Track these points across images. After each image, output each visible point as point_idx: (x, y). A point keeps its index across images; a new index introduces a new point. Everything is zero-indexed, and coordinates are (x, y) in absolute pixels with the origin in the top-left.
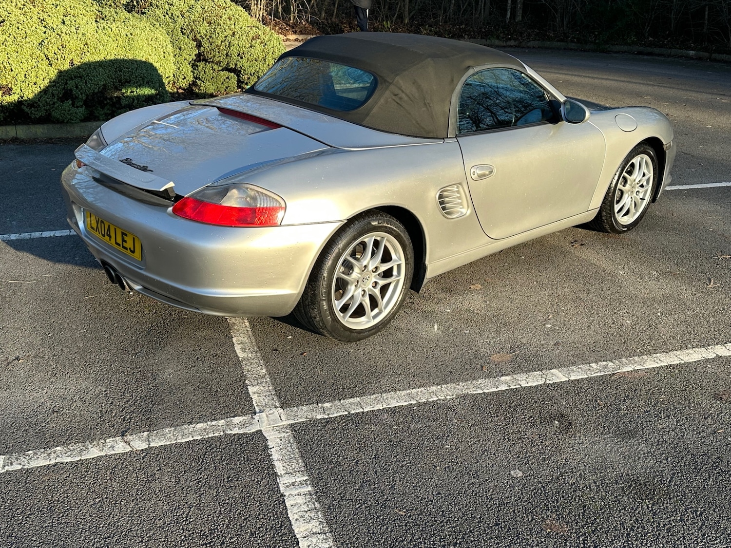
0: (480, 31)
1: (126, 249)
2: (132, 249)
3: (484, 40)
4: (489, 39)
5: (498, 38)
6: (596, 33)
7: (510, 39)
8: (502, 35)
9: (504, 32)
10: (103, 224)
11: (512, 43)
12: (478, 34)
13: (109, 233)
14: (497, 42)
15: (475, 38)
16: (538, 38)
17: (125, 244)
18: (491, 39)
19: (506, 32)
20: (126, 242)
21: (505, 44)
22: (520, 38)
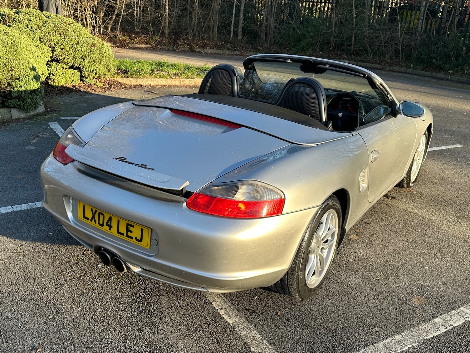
0: (217, 44)
1: (132, 238)
2: (139, 238)
3: (219, 50)
4: (223, 50)
5: (228, 49)
6: (288, 48)
7: (235, 50)
8: (230, 48)
9: (231, 46)
11: (237, 53)
12: (215, 46)
13: (109, 224)
14: (227, 52)
15: (213, 49)
16: (253, 51)
17: (129, 234)
18: (224, 50)
19: (233, 46)
20: (131, 232)
21: (232, 53)
22: (242, 50)
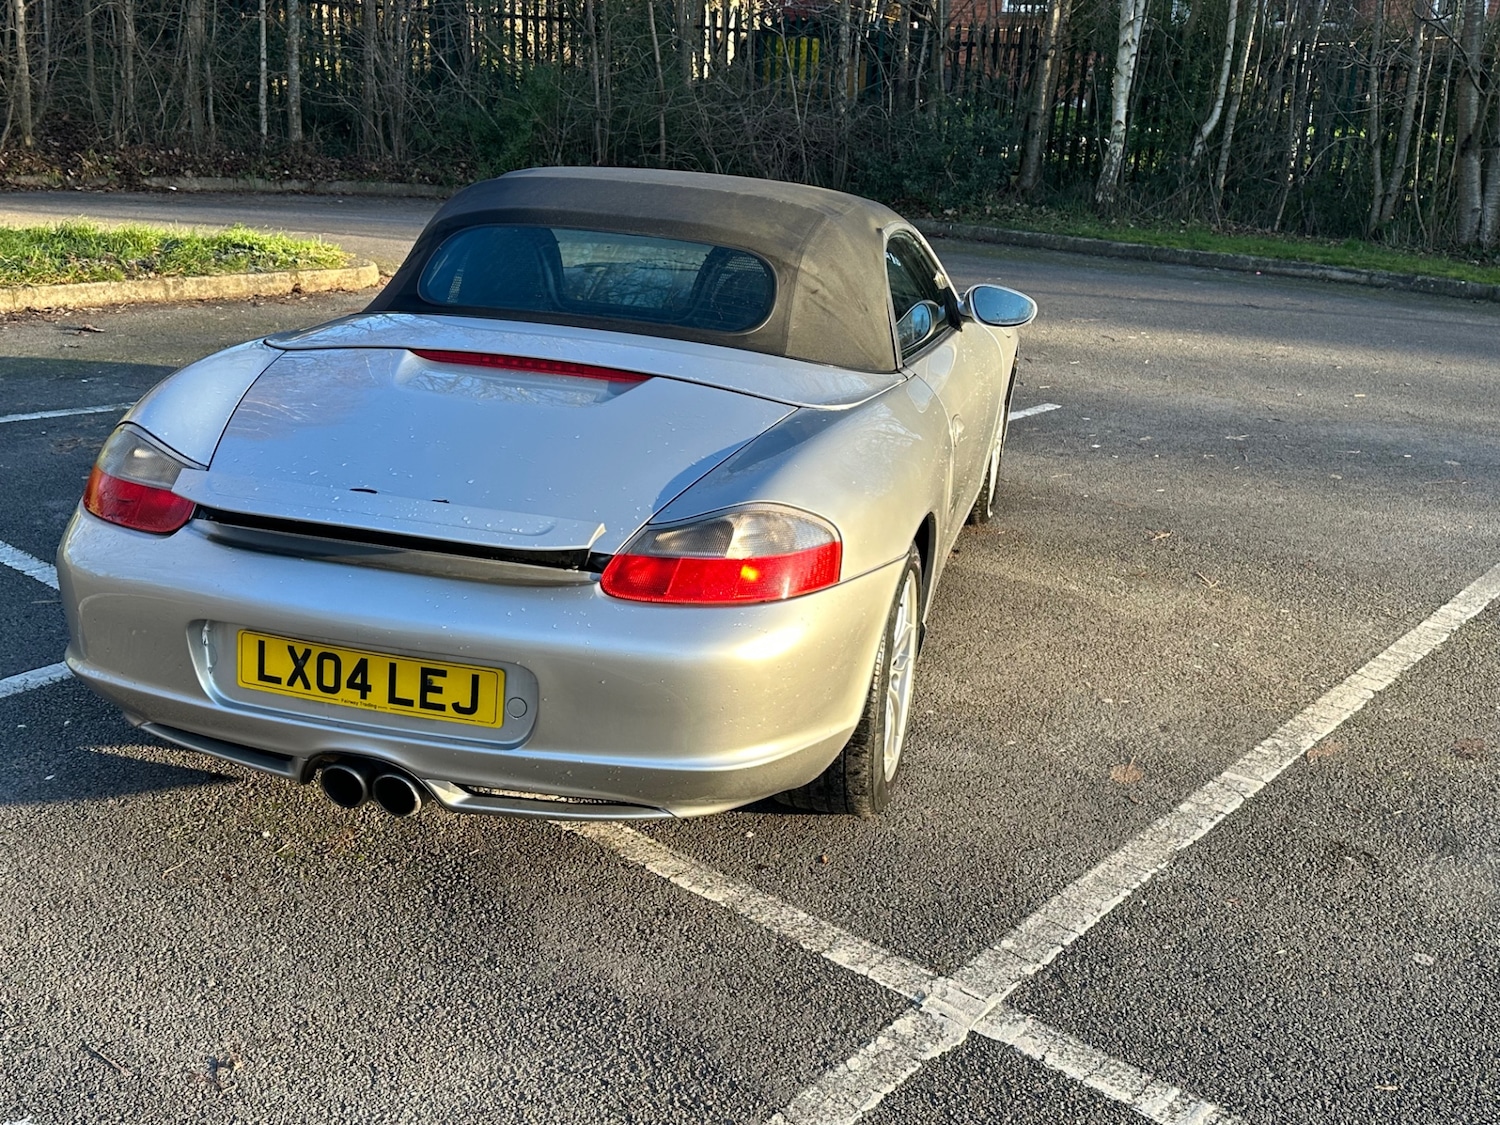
0: (219, 162)
1: (442, 708)
2: (466, 703)
3: (231, 180)
4: (244, 178)
5: (261, 175)
6: (463, 165)
7: (289, 178)
8: (268, 169)
9: (271, 163)
10: (329, 665)
11: (295, 185)
12: (216, 168)
14: (260, 184)
15: (209, 176)
16: (348, 176)
18: (248, 177)
19: (278, 163)
20: (439, 690)
21: (279, 188)
22: (310, 175)
